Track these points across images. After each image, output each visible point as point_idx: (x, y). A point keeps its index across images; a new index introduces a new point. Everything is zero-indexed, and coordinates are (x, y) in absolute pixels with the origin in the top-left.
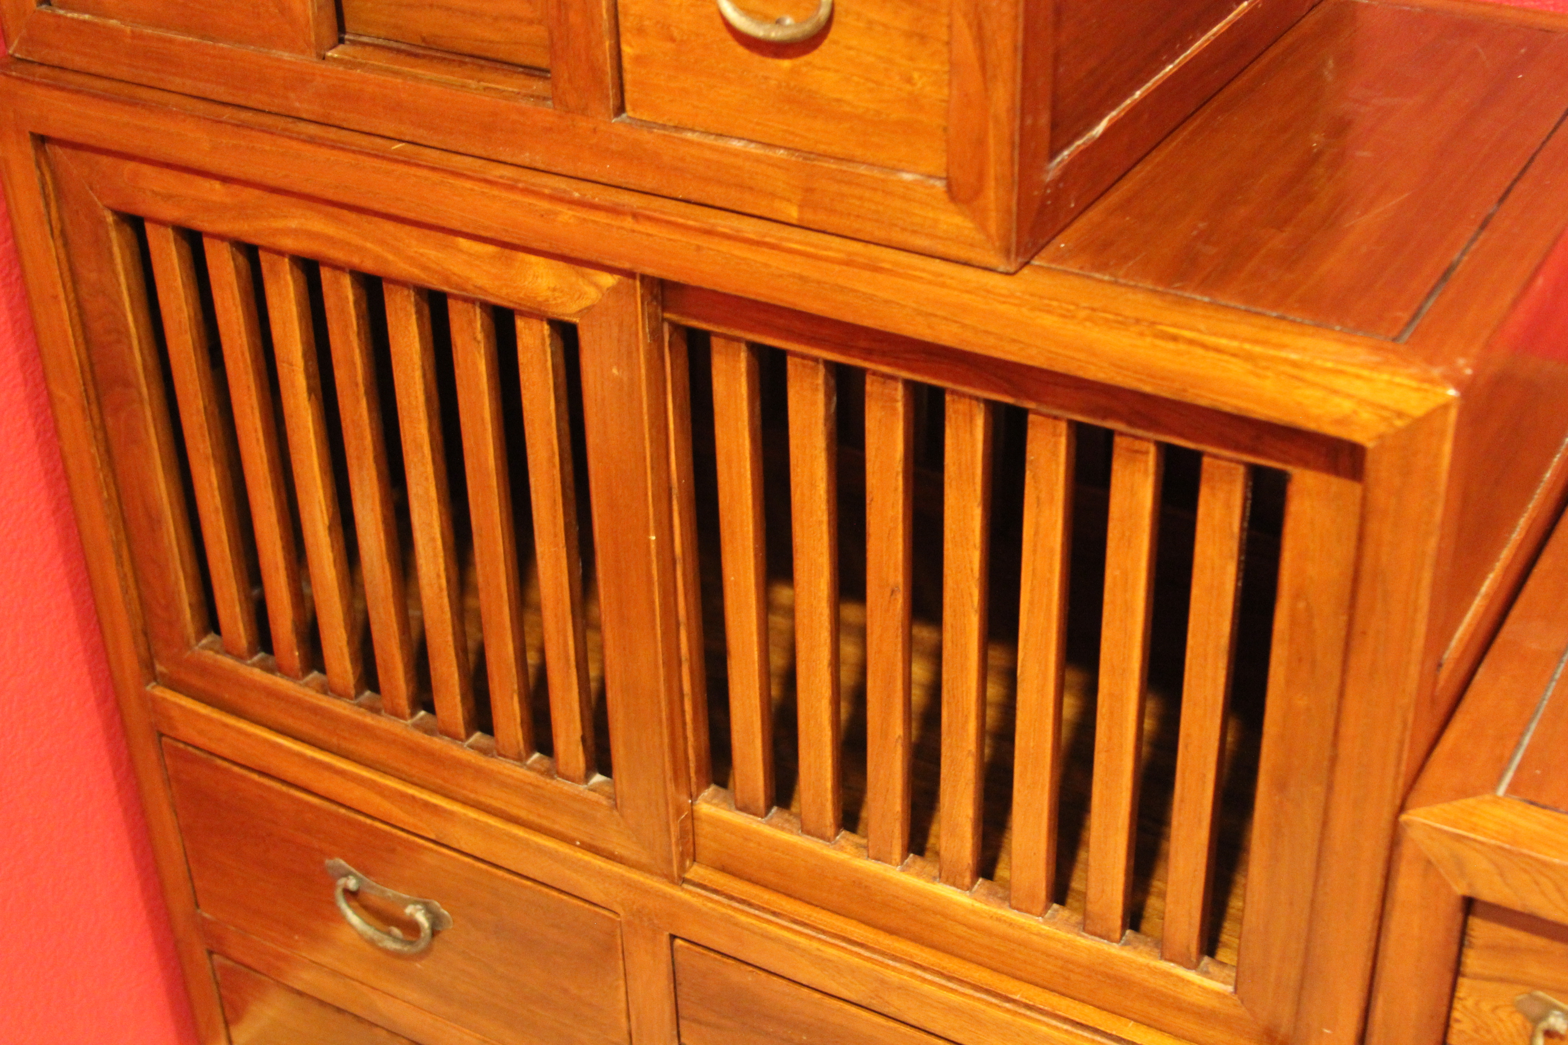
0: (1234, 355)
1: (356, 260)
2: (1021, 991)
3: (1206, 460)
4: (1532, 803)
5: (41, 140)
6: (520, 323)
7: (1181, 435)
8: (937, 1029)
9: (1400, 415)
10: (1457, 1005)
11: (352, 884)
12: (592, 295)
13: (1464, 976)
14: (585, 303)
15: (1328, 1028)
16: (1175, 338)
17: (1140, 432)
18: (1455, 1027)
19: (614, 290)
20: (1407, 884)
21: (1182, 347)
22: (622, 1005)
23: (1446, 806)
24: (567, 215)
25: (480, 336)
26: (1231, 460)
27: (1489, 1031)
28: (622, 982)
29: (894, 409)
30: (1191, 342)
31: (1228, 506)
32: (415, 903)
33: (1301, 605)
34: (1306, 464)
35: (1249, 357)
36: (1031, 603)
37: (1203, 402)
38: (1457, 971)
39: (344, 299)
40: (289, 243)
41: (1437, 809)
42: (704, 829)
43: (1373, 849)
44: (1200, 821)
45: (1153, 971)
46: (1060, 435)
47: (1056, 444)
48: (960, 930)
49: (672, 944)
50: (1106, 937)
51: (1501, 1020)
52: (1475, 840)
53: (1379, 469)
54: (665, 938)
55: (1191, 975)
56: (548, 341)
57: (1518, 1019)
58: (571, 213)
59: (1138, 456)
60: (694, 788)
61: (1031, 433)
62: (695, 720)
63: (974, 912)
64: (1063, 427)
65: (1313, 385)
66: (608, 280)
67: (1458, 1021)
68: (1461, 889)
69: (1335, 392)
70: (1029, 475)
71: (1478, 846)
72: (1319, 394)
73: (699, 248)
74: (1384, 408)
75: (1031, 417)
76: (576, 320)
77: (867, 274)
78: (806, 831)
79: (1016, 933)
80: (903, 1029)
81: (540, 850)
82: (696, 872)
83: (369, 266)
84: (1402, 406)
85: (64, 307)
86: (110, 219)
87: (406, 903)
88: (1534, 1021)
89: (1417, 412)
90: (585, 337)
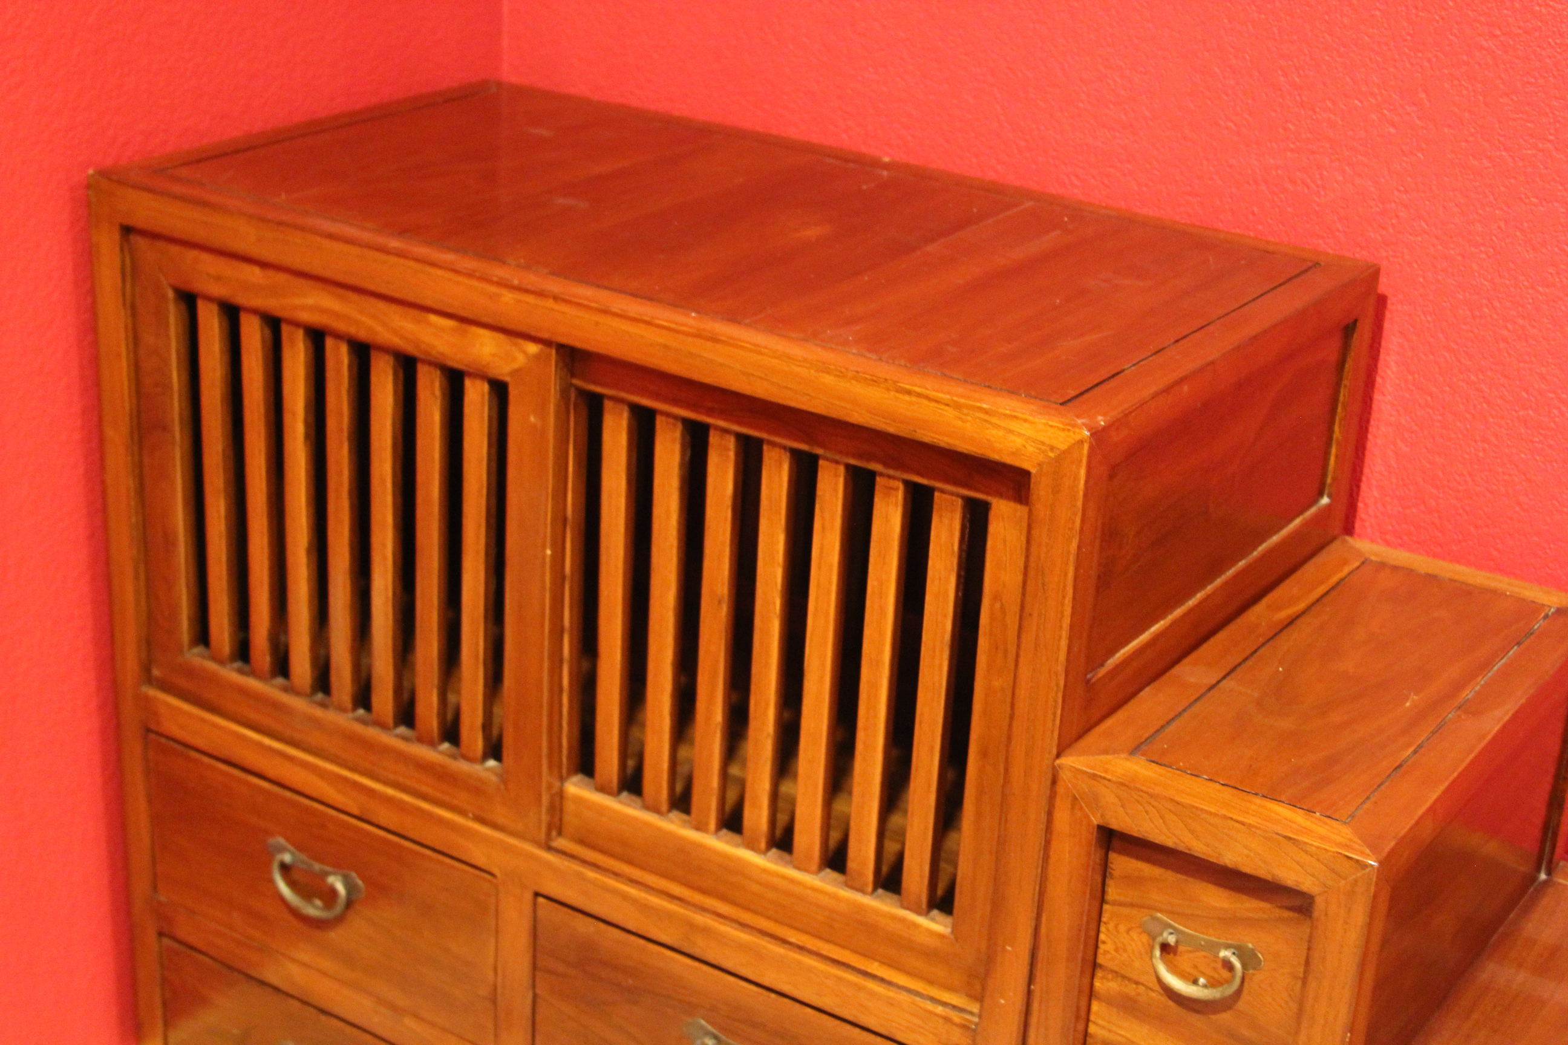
0: (947, 405)
1: (352, 330)
2: (794, 937)
3: (937, 494)
4: (1153, 762)
5: (127, 231)
6: (468, 383)
7: (919, 474)
8: (729, 965)
9: (1052, 448)
11: (287, 858)
12: (520, 360)
13: (1107, 903)
14: (515, 366)
15: (1009, 946)
16: (909, 392)
17: (891, 472)
19: (537, 357)
20: (1062, 818)
21: (914, 399)
22: (491, 960)
23: (1091, 758)
24: (508, 297)
25: (438, 393)
26: (952, 494)
27: (1125, 950)
28: (493, 940)
29: (727, 456)
30: (919, 395)
31: (951, 531)
32: (334, 874)
33: (998, 605)
34: (1001, 495)
35: (958, 406)
36: (816, 609)
37: (926, 439)
38: (1103, 901)
39: (339, 362)
40: (306, 317)
41: (1081, 758)
42: (569, 807)
43: (1039, 788)
45: (894, 918)
46: (839, 476)
47: (836, 484)
48: (755, 888)
49: (535, 904)
50: (861, 890)
51: (1133, 940)
52: (1105, 778)
53: (1041, 489)
54: (528, 896)
55: (922, 921)
56: (486, 397)
57: (1145, 938)
58: (511, 295)
59: (892, 491)
60: (564, 771)
61: (820, 474)
62: (570, 714)
63: (765, 871)
64: (841, 469)
65: (997, 427)
66: (533, 348)
67: (1104, 942)
68: (1095, 821)
69: (1011, 432)
70: (817, 507)
71: (1106, 782)
72: (1001, 433)
73: (597, 323)
74: (1043, 443)
75: (821, 462)
76: (507, 379)
77: (709, 344)
78: (647, 807)
79: (797, 890)
80: (705, 968)
81: (441, 821)
82: (561, 843)
83: (362, 335)
84: (1054, 443)
85: (124, 363)
86: (171, 294)
87: (327, 874)
88: (1154, 939)
89: (1063, 447)
90: (513, 393)
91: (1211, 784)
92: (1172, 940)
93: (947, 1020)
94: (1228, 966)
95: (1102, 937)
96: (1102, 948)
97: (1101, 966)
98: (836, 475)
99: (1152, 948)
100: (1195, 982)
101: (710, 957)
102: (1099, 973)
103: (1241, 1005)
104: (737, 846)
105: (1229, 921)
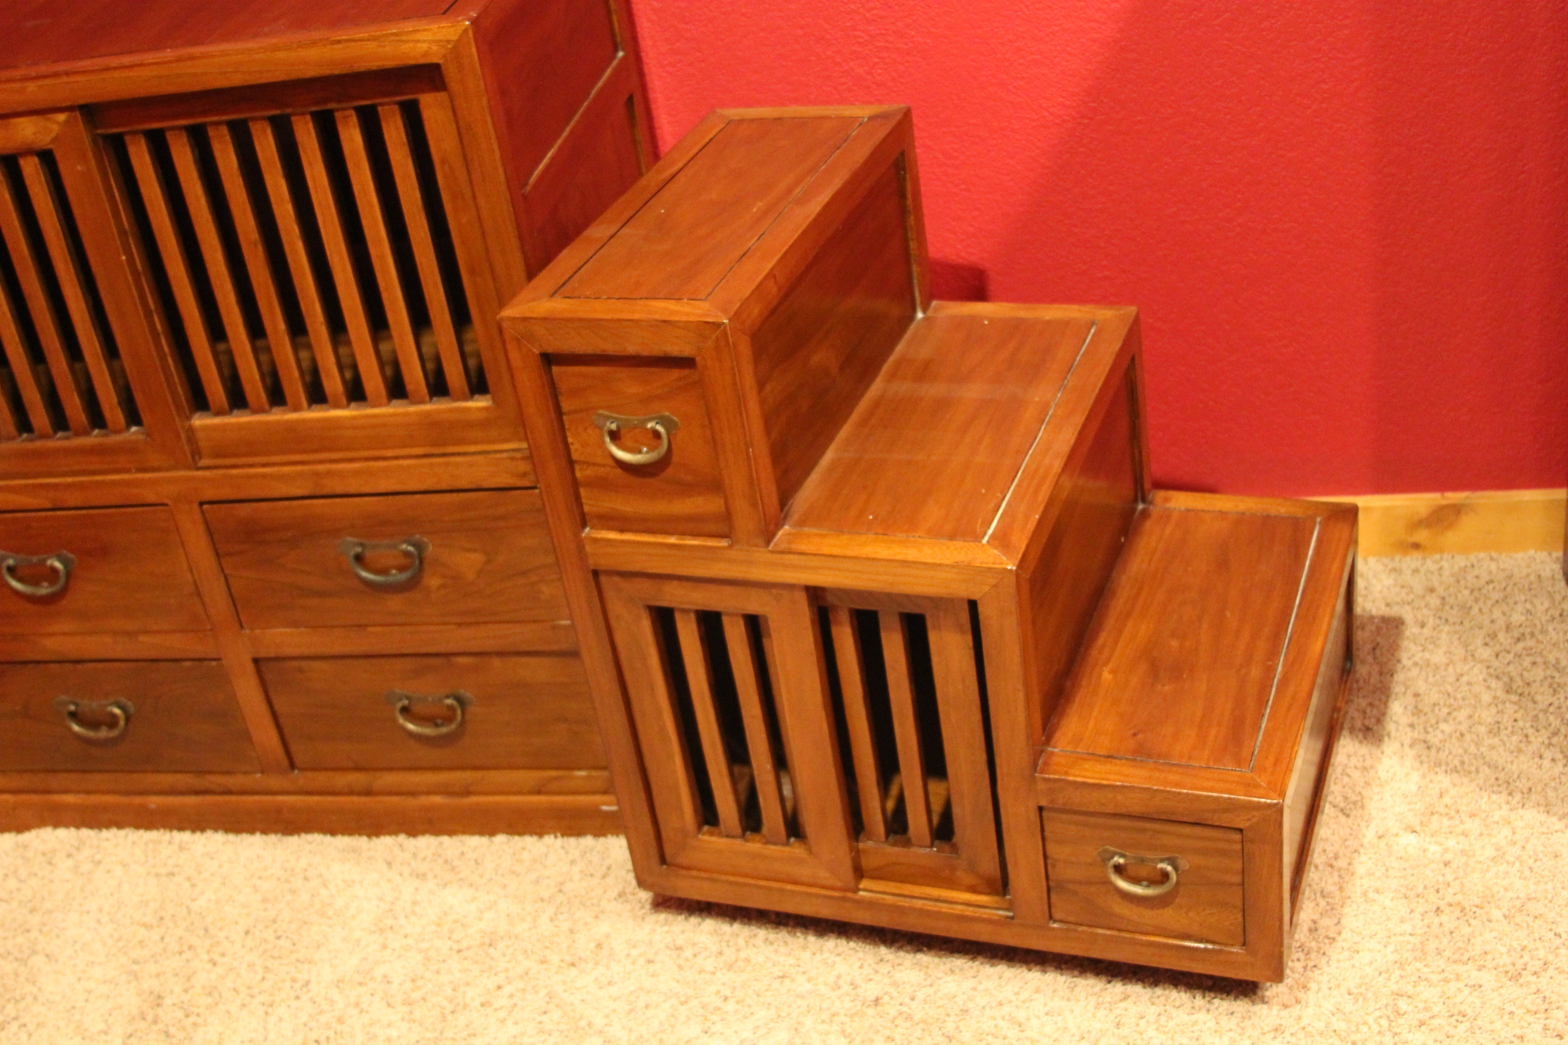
0: (369, 40)
2: (389, 453)
3: (380, 109)
6: (22, 162)
7: (364, 99)
9: (448, 42)
11: (11, 562)
12: (55, 129)
14: (53, 135)
16: (339, 42)
17: (344, 105)
19: (67, 122)
21: (345, 45)
22: (185, 566)
24: (31, 86)
26: (388, 104)
28: (181, 551)
29: (226, 142)
30: (347, 41)
31: (397, 128)
32: (50, 558)
33: (446, 166)
34: (423, 91)
35: (375, 39)
36: (324, 222)
37: (363, 69)
42: (200, 435)
45: (451, 410)
47: (308, 129)
48: (351, 432)
49: (203, 512)
50: (422, 402)
52: (532, 318)
53: (451, 74)
54: (196, 506)
55: (471, 404)
56: (39, 166)
58: (34, 85)
59: (348, 119)
60: (188, 412)
61: (295, 128)
62: (176, 368)
63: (354, 418)
64: (308, 118)
65: (408, 41)
66: (61, 117)
69: (418, 41)
71: (535, 321)
72: (411, 45)
73: (104, 79)
74: (441, 41)
75: (293, 119)
76: (51, 146)
77: (190, 63)
78: (256, 412)
79: (380, 421)
80: (338, 500)
81: (113, 483)
82: (204, 462)
84: (449, 37)
87: (45, 560)
89: (455, 38)
90: (58, 155)
92: (614, 427)
93: (512, 459)
94: (656, 435)
95: (570, 440)
96: (572, 448)
97: (577, 462)
98: (306, 123)
99: (602, 436)
100: (640, 452)
101: (339, 490)
102: (577, 467)
103: (675, 459)
104: (328, 410)
105: (647, 400)
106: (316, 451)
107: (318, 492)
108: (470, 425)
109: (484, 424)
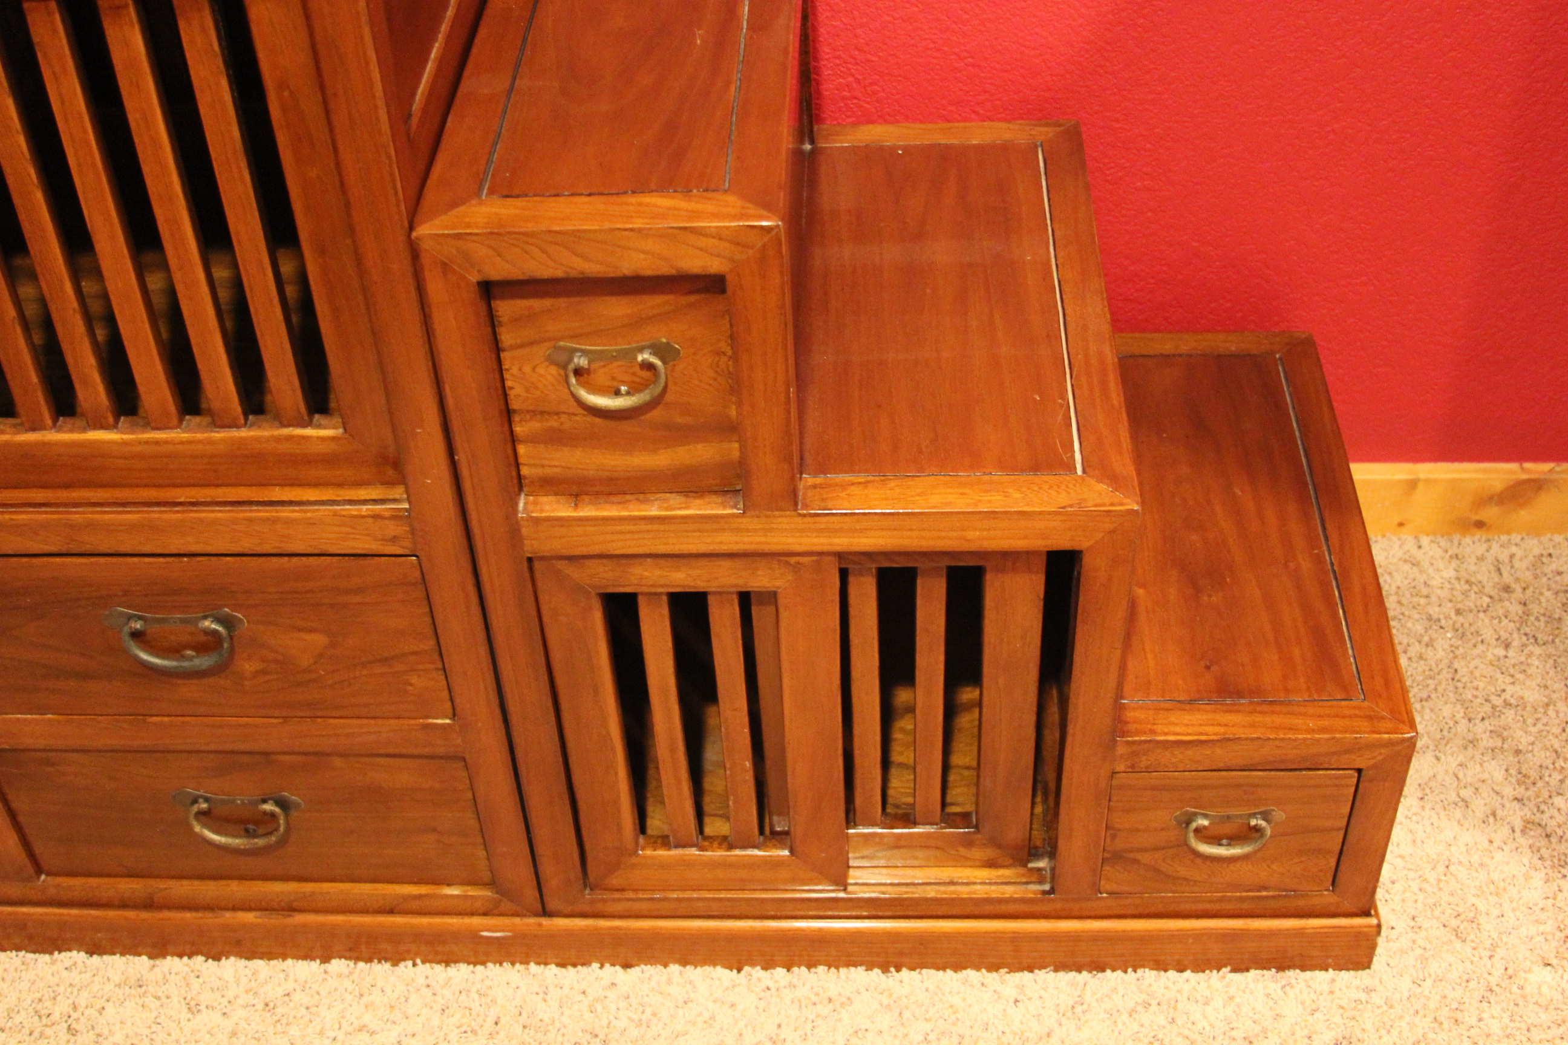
4: (507, 196)
8: (128, 549)
10: (506, 376)
13: (504, 350)
15: (419, 428)
18: (512, 394)
20: (436, 288)
23: (444, 217)
27: (536, 388)
31: (204, 30)
33: (286, 94)
36: (79, 165)
38: (497, 348)
41: (437, 222)
44: (271, 301)
45: (278, 439)
46: (54, 13)
47: (53, 23)
48: (121, 463)
50: (234, 425)
51: (542, 376)
52: (470, 234)
55: (309, 432)
57: (553, 370)
63: (125, 443)
67: (511, 388)
68: (474, 278)
70: (39, 55)
71: (475, 238)
79: (163, 449)
80: (102, 560)
88: (565, 367)
91: (576, 199)
93: (376, 517)
98: (50, 14)
101: (104, 548)
102: (516, 418)
104: (84, 430)
106: (67, 486)
107: (73, 548)
108: (308, 460)
109: (328, 460)
